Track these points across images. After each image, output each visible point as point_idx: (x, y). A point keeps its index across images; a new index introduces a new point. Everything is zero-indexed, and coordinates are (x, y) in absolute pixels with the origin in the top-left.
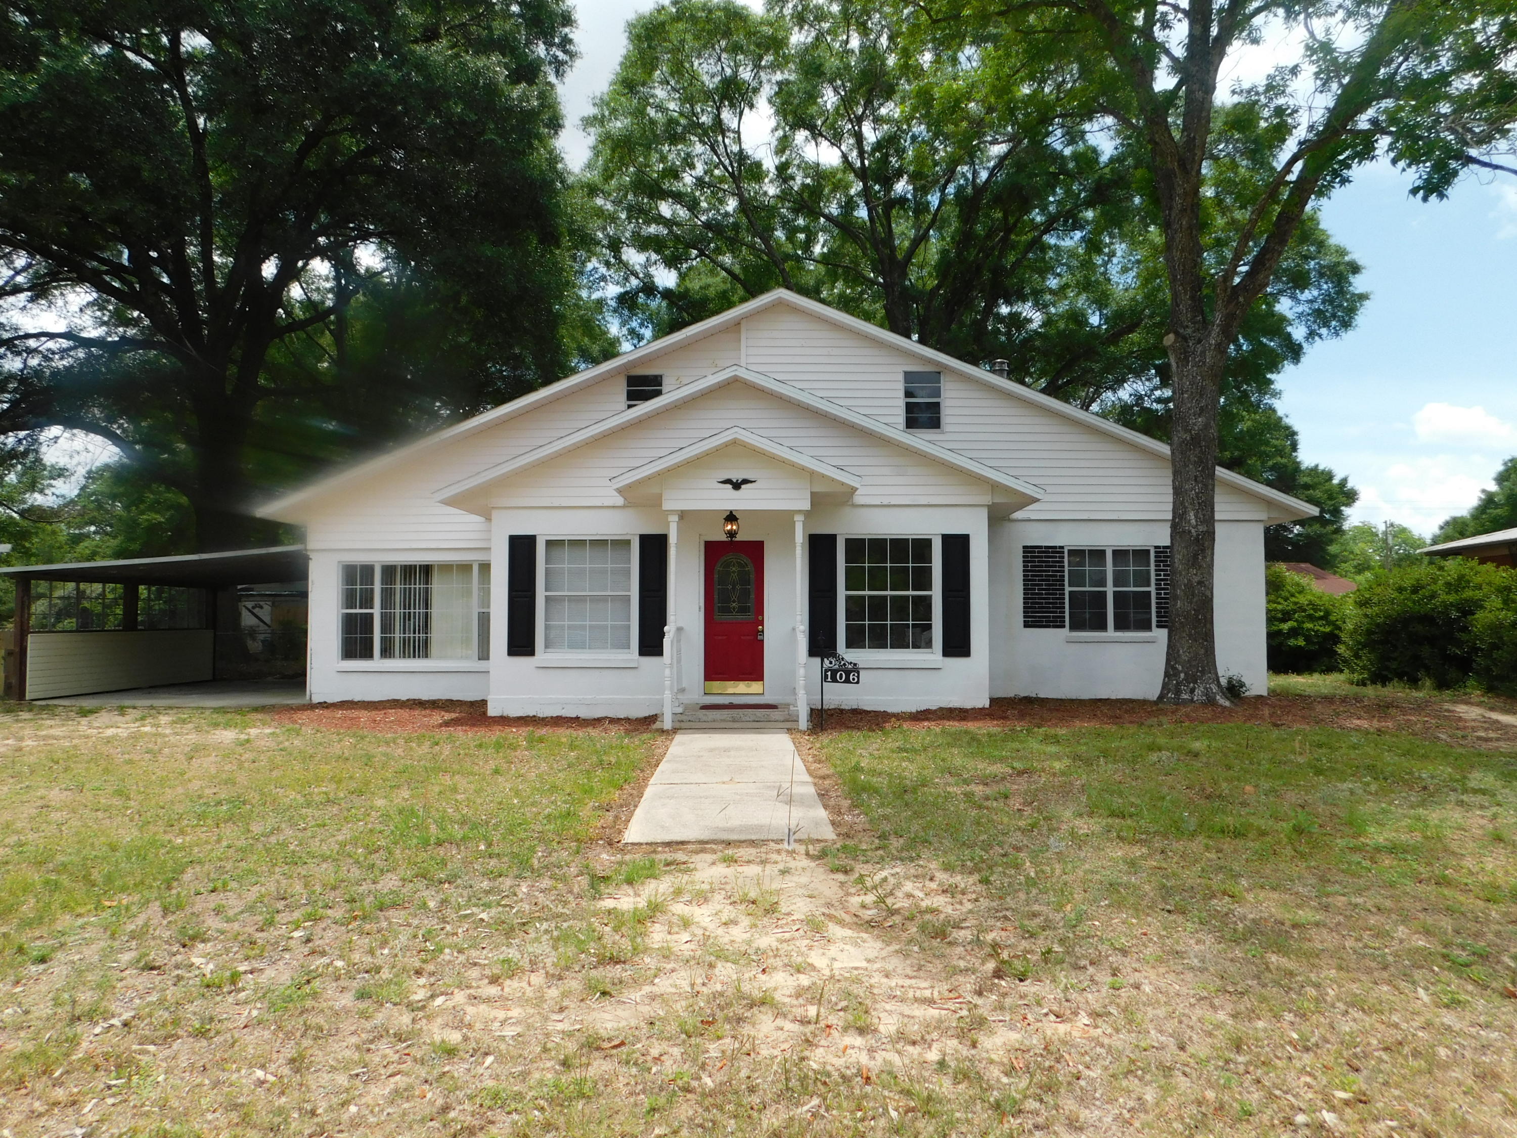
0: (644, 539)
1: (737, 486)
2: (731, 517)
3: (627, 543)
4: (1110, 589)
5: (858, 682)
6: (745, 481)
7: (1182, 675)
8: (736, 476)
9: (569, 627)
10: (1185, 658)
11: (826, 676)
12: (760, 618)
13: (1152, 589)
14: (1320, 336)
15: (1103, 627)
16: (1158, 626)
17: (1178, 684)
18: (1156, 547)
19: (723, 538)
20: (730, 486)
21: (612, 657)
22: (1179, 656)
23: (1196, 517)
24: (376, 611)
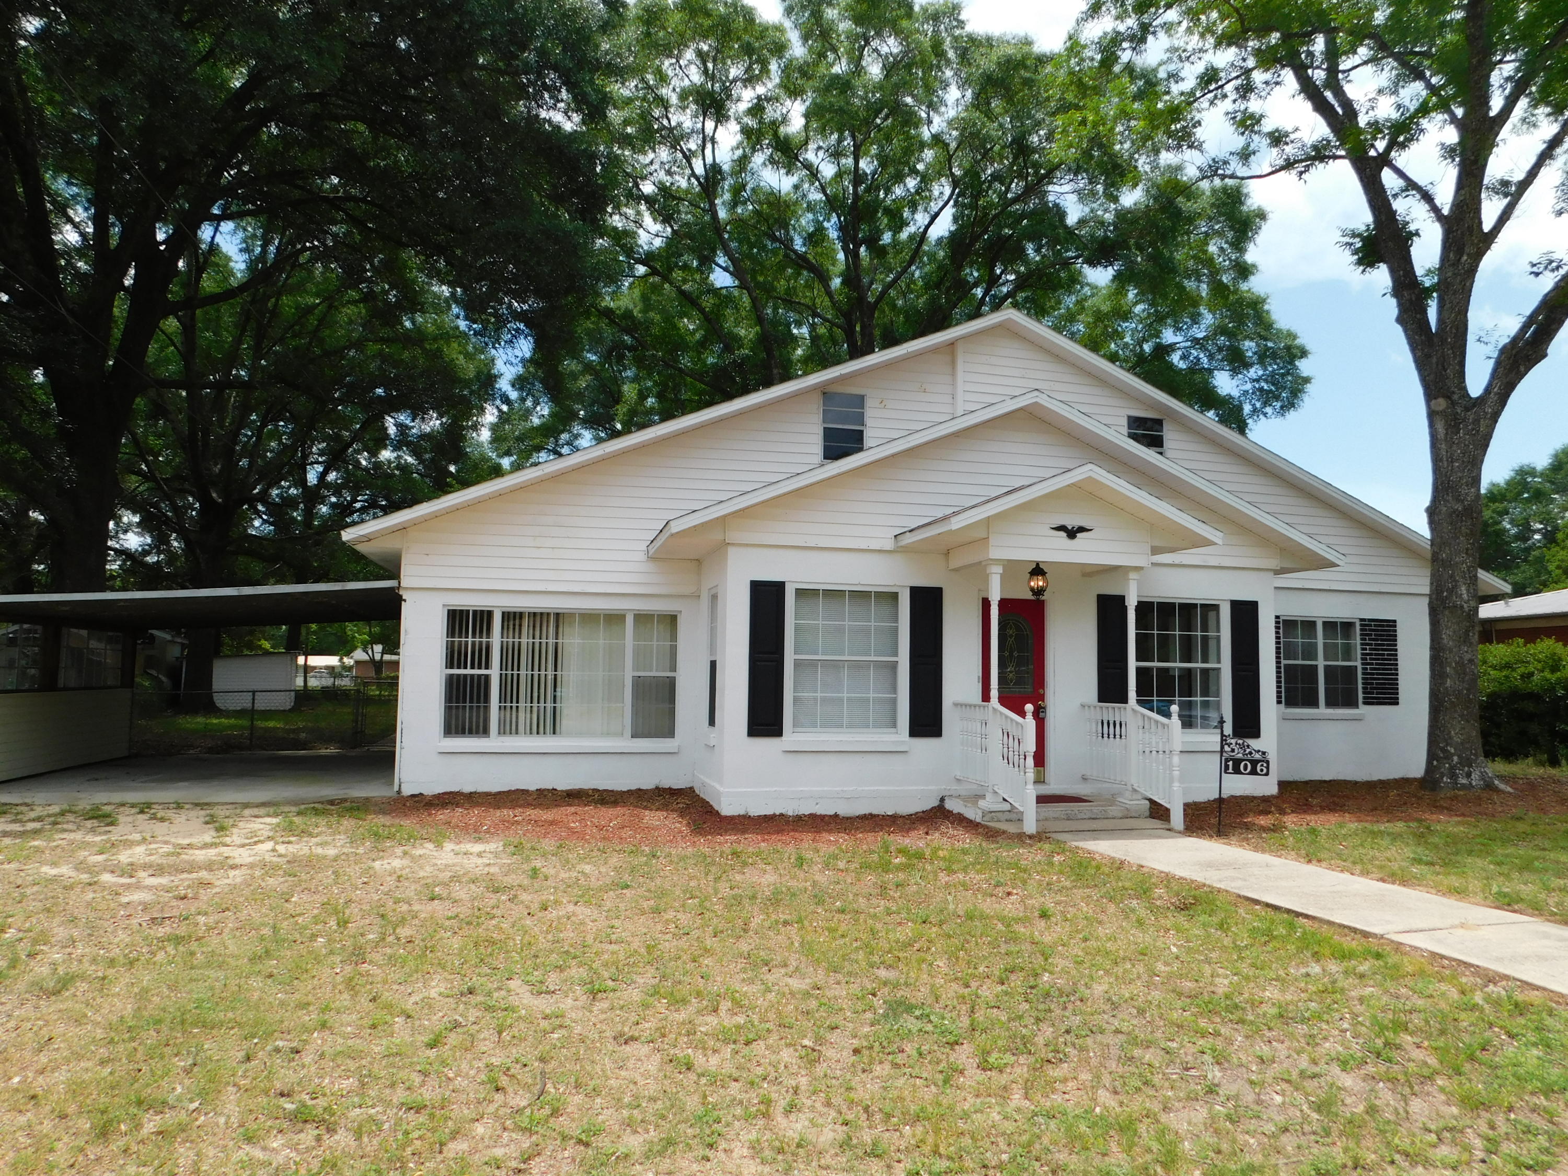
0: (916, 593)
1: (1072, 533)
2: (1038, 571)
3: (894, 596)
4: (1321, 663)
5: (1267, 774)
6: (1082, 529)
7: (1455, 758)
8: (1071, 523)
9: (824, 700)
10: (1457, 739)
11: (1227, 767)
12: (1041, 691)
13: (1358, 663)
14: (1265, 414)
15: (1314, 703)
16: (1365, 703)
17: (1452, 768)
18: (1362, 620)
19: (1029, 596)
20: (1063, 534)
21: (876, 738)
22: (1451, 738)
23: (1468, 591)
24: (494, 673)
